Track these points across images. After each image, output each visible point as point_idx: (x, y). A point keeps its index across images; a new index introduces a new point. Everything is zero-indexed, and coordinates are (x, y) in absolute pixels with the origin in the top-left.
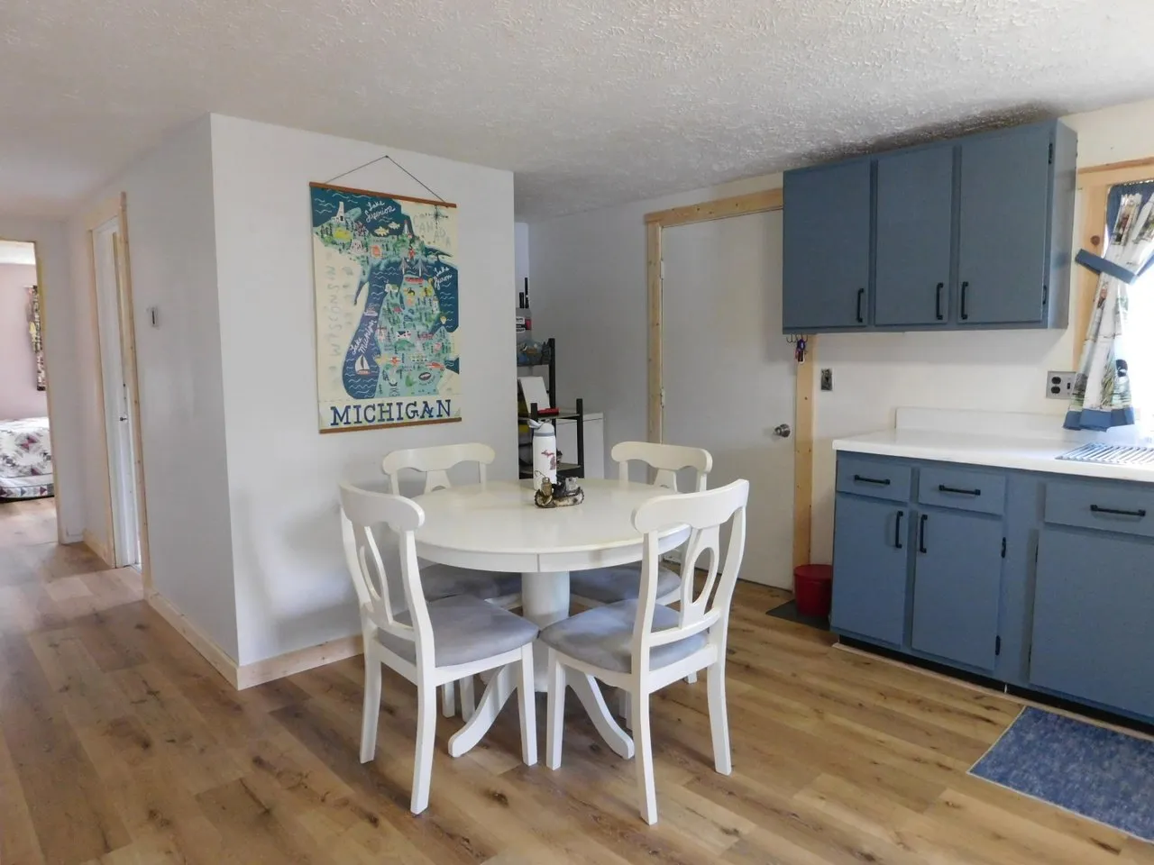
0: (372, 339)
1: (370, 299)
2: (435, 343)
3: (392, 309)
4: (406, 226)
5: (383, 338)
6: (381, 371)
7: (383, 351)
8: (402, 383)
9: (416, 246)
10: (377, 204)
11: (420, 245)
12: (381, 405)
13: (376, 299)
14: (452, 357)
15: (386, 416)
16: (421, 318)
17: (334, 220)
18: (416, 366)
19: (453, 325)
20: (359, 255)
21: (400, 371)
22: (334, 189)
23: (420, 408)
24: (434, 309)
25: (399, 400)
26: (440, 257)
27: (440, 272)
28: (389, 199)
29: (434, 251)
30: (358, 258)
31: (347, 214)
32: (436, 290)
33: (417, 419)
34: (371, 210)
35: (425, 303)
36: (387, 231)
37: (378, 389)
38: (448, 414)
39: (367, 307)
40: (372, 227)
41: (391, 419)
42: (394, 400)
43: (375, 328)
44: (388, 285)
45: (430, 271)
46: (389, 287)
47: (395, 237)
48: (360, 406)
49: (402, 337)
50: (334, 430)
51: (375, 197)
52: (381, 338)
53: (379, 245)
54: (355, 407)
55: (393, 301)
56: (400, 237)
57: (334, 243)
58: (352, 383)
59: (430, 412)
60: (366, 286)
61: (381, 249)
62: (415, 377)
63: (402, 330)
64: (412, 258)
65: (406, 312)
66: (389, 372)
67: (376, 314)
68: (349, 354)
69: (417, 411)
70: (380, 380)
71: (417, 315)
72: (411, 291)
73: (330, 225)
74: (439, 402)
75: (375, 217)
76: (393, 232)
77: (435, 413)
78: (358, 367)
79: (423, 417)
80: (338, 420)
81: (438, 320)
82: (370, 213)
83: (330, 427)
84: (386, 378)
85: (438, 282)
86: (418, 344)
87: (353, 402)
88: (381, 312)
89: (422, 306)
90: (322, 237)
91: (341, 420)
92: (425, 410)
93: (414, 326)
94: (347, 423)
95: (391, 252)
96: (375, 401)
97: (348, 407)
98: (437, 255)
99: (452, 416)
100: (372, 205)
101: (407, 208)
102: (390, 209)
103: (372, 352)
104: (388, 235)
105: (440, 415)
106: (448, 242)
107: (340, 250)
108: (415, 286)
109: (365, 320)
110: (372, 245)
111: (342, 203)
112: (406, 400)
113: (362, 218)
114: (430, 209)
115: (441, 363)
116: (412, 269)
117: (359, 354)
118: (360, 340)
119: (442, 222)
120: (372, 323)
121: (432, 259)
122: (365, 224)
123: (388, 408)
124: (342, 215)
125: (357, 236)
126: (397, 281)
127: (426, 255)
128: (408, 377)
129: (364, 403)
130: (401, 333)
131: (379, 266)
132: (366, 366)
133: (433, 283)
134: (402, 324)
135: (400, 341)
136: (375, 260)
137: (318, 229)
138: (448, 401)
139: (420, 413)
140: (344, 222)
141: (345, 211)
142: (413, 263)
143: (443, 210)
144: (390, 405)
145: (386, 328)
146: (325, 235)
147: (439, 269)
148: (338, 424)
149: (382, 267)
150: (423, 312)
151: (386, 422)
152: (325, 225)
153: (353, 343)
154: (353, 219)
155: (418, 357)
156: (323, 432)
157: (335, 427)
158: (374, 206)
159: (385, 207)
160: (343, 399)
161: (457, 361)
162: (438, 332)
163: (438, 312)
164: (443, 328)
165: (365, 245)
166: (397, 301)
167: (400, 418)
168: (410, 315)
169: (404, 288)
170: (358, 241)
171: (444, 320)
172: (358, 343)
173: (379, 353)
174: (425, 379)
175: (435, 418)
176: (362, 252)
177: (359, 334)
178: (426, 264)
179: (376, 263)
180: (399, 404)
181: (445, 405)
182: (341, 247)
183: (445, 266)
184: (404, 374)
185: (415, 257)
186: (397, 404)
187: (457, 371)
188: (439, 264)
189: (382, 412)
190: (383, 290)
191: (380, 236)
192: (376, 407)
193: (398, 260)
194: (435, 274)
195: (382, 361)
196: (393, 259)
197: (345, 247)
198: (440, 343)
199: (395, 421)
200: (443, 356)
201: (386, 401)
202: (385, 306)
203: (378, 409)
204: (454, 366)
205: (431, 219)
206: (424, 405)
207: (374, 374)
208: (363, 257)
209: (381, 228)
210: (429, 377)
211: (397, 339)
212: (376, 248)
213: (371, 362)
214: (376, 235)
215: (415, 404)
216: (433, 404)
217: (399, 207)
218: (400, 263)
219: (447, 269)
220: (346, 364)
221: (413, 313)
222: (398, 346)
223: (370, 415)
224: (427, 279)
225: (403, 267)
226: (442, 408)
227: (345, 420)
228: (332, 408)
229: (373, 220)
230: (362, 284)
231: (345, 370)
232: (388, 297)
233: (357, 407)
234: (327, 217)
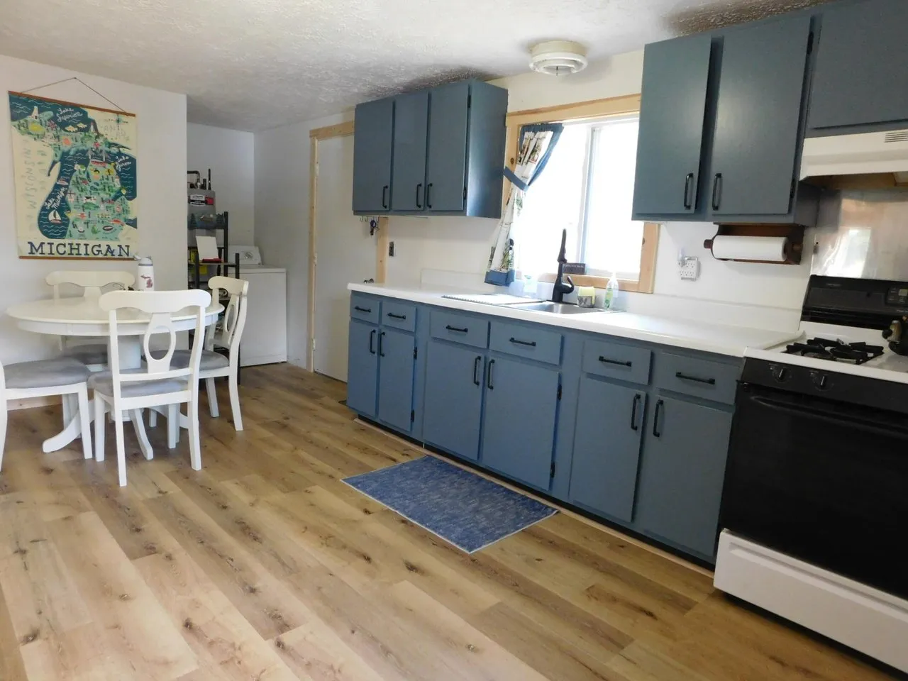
0: (63, 200)
1: (61, 174)
2: (117, 206)
3: (80, 181)
4: (92, 127)
5: (73, 200)
6: (71, 221)
7: (72, 209)
8: (88, 232)
9: (100, 141)
10: (67, 110)
11: (104, 140)
12: (71, 244)
13: (66, 173)
14: (131, 217)
15: (75, 252)
16: (105, 189)
17: (29, 118)
18: (101, 221)
19: (132, 194)
20: (52, 143)
21: (87, 223)
22: (29, 97)
23: (104, 249)
24: (116, 184)
25: (86, 242)
26: (121, 149)
27: (121, 160)
28: (76, 107)
29: (116, 145)
30: (51, 145)
31: (41, 115)
32: (117, 171)
33: (100, 256)
34: (61, 113)
35: (108, 179)
36: (77, 129)
37: (68, 233)
38: (128, 254)
39: (59, 178)
40: (63, 125)
41: (79, 254)
42: (82, 242)
43: (65, 193)
44: (76, 165)
45: (112, 158)
46: (77, 167)
47: (83, 133)
48: (53, 244)
49: (89, 201)
50: (31, 256)
51: (65, 105)
52: (71, 200)
53: (69, 138)
54: (48, 244)
55: (81, 176)
56: (87, 134)
57: (29, 133)
58: (46, 228)
59: (112, 252)
60: (58, 166)
61: (71, 141)
62: (99, 227)
63: (89, 195)
64: (97, 149)
65: (91, 184)
66: (77, 223)
67: (67, 184)
68: (44, 208)
69: (101, 251)
70: (70, 227)
71: (101, 187)
72: (96, 171)
73: (26, 121)
74: (120, 246)
75: (65, 118)
76: (80, 130)
77: (116, 253)
78: (51, 217)
79: (106, 255)
80: (34, 251)
81: (119, 192)
82: (61, 116)
83: (28, 255)
84: (75, 226)
85: (119, 167)
86: (102, 207)
87: (47, 240)
88: (71, 182)
89: (105, 181)
90: (19, 129)
91: (37, 251)
92: (108, 251)
93: (99, 194)
94: (42, 253)
95: (79, 143)
96: (66, 241)
97: (42, 244)
98: (119, 148)
99: (130, 257)
100: (62, 110)
101: (92, 114)
102: (78, 114)
103: (63, 209)
104: (76, 132)
105: (120, 255)
106: (128, 139)
107: (35, 139)
108: (99, 167)
109: (57, 187)
110: (62, 137)
111: (36, 108)
112: (92, 244)
113: (54, 119)
114: (113, 117)
115: (122, 221)
116: (97, 155)
117: (51, 209)
118: (54, 200)
119: (122, 126)
120: (63, 189)
121: (114, 150)
122: (56, 123)
123: (77, 247)
124: (38, 115)
125: (50, 131)
126: (85, 163)
127: (109, 147)
128: (93, 228)
129: (56, 242)
130: (88, 198)
131: (69, 151)
132: (58, 217)
133: (115, 167)
134: (88, 192)
135: (87, 203)
136: (65, 148)
137: (16, 123)
138: (128, 246)
139: (104, 252)
140: (38, 120)
141: (39, 113)
142: (98, 152)
143: (123, 118)
144: (78, 245)
145: (74, 194)
146: (22, 128)
147: (120, 157)
148: (34, 253)
149: (72, 153)
150: (106, 185)
151: (75, 256)
152: (22, 121)
153: (47, 201)
154: (46, 118)
155: (102, 215)
156: (22, 257)
157: (31, 255)
158: (64, 111)
159: (74, 113)
160: (38, 237)
161: (135, 220)
162: (119, 199)
163: (119, 186)
164: (123, 197)
165: (58, 137)
166: (85, 176)
167: (87, 254)
168: (96, 186)
169: (89, 167)
170: (51, 133)
171: (124, 192)
172: (51, 201)
173: (69, 209)
174: (108, 230)
175: (117, 256)
176: (53, 141)
177: (53, 195)
178: (109, 153)
179: (66, 150)
180: (86, 245)
181: (126, 249)
182: (36, 137)
183: (125, 155)
184: (91, 225)
185: (100, 148)
186: (85, 245)
187: (136, 227)
188: (120, 154)
189: (71, 249)
190: (73, 168)
191: (70, 132)
192: (67, 245)
193: (85, 149)
194: (117, 160)
195: (72, 216)
196: (81, 148)
197: (39, 137)
198: (121, 207)
199: (83, 256)
200: (123, 216)
201: (75, 242)
202: (74, 178)
203: (68, 247)
204: (133, 223)
205: (114, 124)
206: (106, 247)
207: (65, 222)
208: (55, 144)
209: (70, 126)
210: (110, 229)
211: (84, 202)
212: (66, 139)
213: (62, 215)
214: (67, 131)
215: (99, 246)
216: (114, 246)
217: (85, 113)
218: (87, 151)
219: (127, 158)
220: (40, 215)
221: (98, 185)
222: (85, 206)
223: (61, 249)
224: (110, 163)
225: (89, 154)
226: (122, 251)
227: (40, 251)
228: (29, 243)
229: (63, 120)
230: (54, 163)
231: (40, 219)
232: (77, 173)
233: (51, 244)
234: (23, 116)
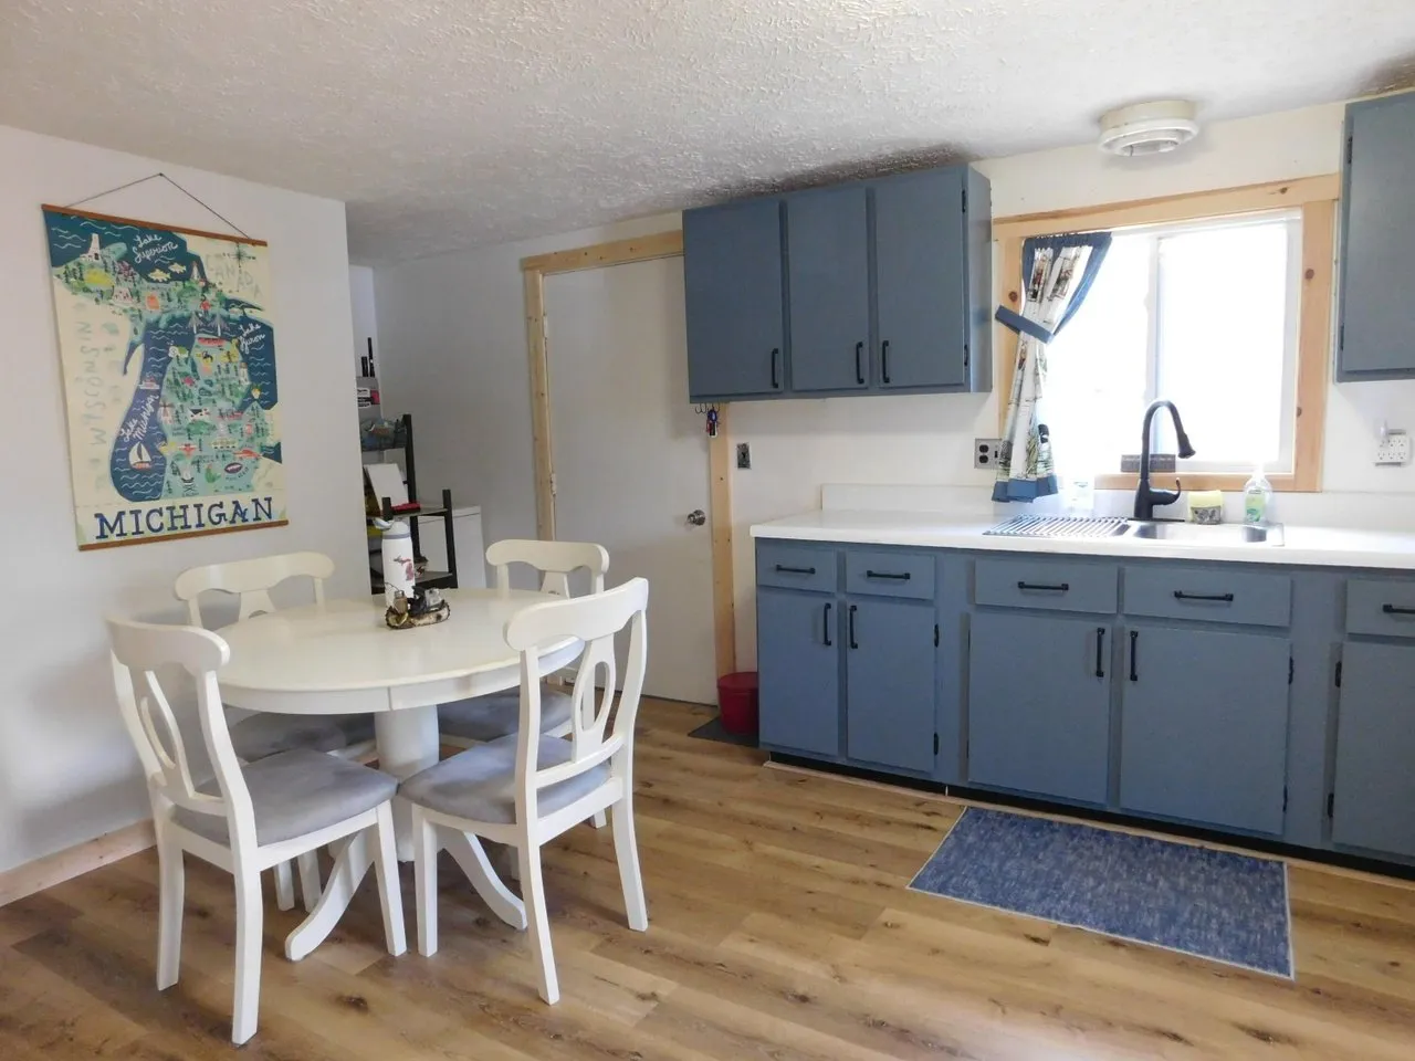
0: (153, 420)
1: (146, 367)
2: (245, 423)
3: (180, 380)
4: (195, 270)
5: (170, 418)
6: (169, 462)
7: (170, 438)
8: (200, 479)
9: (211, 296)
10: (150, 239)
11: (217, 295)
12: (171, 509)
13: (156, 363)
14: (270, 442)
15: (179, 523)
16: (223, 392)
17: (85, 259)
18: (220, 455)
19: (270, 400)
20: (127, 307)
21: (197, 463)
22: (82, 216)
23: (229, 510)
24: (242, 379)
25: (198, 500)
26: (247, 310)
27: (248, 331)
28: (167, 233)
29: (238, 303)
30: (125, 311)
31: (105, 252)
32: (243, 354)
33: (224, 525)
34: (141, 246)
35: (228, 371)
36: (168, 276)
37: (165, 487)
38: (269, 515)
39: (142, 377)
40: (145, 269)
41: (186, 526)
42: (190, 501)
43: (156, 405)
44: (171, 348)
45: (233, 329)
46: (174, 351)
47: (180, 283)
48: (140, 511)
49: (197, 417)
50: (102, 544)
51: (145, 228)
52: (166, 419)
53: (157, 294)
54: (132, 512)
55: (182, 370)
56: (186, 283)
57: (86, 290)
58: (125, 481)
59: (243, 514)
60: (140, 350)
61: (159, 300)
62: (218, 468)
63: (197, 407)
64: (206, 312)
65: (200, 384)
66: (180, 464)
67: (157, 387)
68: (119, 441)
69: (224, 515)
70: (168, 475)
71: (217, 387)
72: (207, 356)
73: (79, 264)
74: (256, 501)
75: (148, 255)
76: (175, 277)
77: (250, 515)
78: (133, 458)
79: (233, 521)
80: (107, 531)
81: (249, 393)
82: (139, 250)
83: (96, 541)
84: (176, 472)
85: (245, 344)
86: (222, 426)
87: (128, 505)
88: (165, 383)
89: (224, 375)
90: (67, 282)
91: (112, 530)
92: (235, 513)
93: (214, 402)
94: (122, 534)
95: (174, 304)
96: (163, 503)
97: (121, 514)
98: (242, 308)
99: (275, 519)
100: (142, 240)
101: (194, 245)
102: (170, 246)
103: (154, 437)
104: (168, 281)
105: (257, 518)
106: (257, 290)
107: (97, 300)
108: (212, 349)
109: (140, 395)
110: (145, 294)
111: (95, 237)
112: (207, 503)
113: (128, 257)
114: (228, 248)
115: (256, 450)
116: (207, 325)
117: (133, 441)
118: (135, 421)
119: (247, 265)
120: (151, 399)
121: (235, 313)
122: (132, 264)
123: (181, 513)
124: (98, 252)
125: (122, 281)
126: (186, 342)
127: (227, 309)
128: (208, 470)
129: (145, 506)
130: (196, 412)
131: (157, 322)
132: (146, 457)
133: (238, 346)
134: (196, 401)
135: (194, 423)
136: (151, 314)
137: (61, 270)
138: (269, 500)
139: (229, 516)
140: (100, 261)
141: (102, 247)
142: (208, 319)
143: (248, 249)
144: (184, 508)
145: (171, 406)
146: (72, 280)
147: (246, 327)
148: (108, 536)
149: (163, 324)
150: (226, 383)
151: (179, 531)
152: (71, 265)
153: (125, 426)
154: (114, 257)
155: (222, 443)
156: (84, 548)
157: (103, 540)
158: (146, 241)
159: (163, 243)
160: (113, 503)
161: (278, 446)
162: (249, 410)
163: (248, 383)
164: (255, 404)
165: (136, 294)
166: (188, 369)
167: (200, 525)
168: (208, 387)
169: (197, 353)
170: (125, 288)
171: (256, 394)
172: (132, 426)
173: (164, 438)
174: (233, 471)
175: (251, 522)
176: (130, 303)
177: (132, 414)
178: (227, 319)
179: (152, 319)
180: (198, 507)
181: (265, 505)
182: (98, 295)
183: (255, 322)
184: (204, 466)
185: (211, 311)
186: (195, 506)
187: (280, 461)
188: (245, 321)
189: (173, 518)
190: (166, 354)
191: (157, 281)
192: (164, 510)
193: (186, 314)
194: (241, 333)
195: (169, 450)
196: (178, 313)
197: (103, 296)
198: (253, 424)
199: (194, 529)
200: (258, 441)
201: (179, 502)
202: (169, 375)
203: (166, 513)
204: (275, 454)
205: (232, 261)
206: (233, 507)
207: (159, 463)
208: (132, 309)
209: (158, 271)
210: (237, 470)
211: (190, 420)
212: (152, 298)
213: (153, 451)
214: (152, 281)
215: (221, 505)
216: (246, 502)
217: (183, 244)
218: (190, 317)
219: (258, 327)
220: (115, 455)
221: (211, 384)
222: (193, 428)
223: (156, 521)
224: (230, 339)
225: (194, 324)
226: (259, 509)
227: (117, 531)
228: (97, 516)
229: (145, 260)
230: (132, 347)
231: (113, 464)
232: (174, 363)
233: (136, 513)
234: (73, 255)
